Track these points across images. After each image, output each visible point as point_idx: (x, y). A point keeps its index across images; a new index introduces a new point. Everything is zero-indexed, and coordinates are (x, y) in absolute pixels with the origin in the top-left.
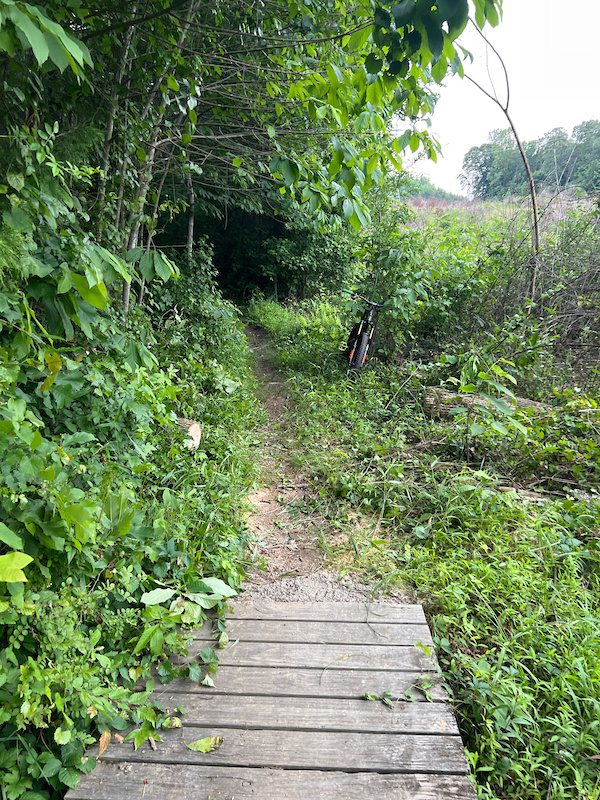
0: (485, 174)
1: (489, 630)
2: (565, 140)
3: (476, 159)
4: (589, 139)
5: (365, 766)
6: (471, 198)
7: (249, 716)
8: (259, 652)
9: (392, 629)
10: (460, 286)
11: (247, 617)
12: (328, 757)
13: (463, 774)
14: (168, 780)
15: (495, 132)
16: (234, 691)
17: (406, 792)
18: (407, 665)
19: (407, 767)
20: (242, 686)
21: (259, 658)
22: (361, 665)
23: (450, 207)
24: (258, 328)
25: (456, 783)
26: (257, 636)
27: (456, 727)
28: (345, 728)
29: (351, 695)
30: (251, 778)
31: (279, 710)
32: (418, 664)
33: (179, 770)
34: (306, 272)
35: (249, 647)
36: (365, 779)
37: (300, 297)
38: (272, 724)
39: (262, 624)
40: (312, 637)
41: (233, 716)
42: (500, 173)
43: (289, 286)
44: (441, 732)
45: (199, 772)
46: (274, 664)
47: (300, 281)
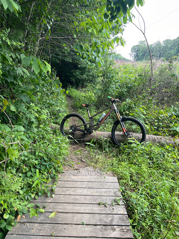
0: (137, 54)
1: (136, 184)
2: (160, 45)
3: (135, 49)
4: (167, 45)
5: (99, 224)
6: (133, 60)
7: (64, 209)
8: (68, 190)
9: (108, 184)
10: (130, 85)
11: (65, 180)
12: (88, 221)
13: (128, 226)
14: (39, 228)
15: (141, 41)
16: (60, 202)
17: (111, 231)
18: (112, 194)
19: (112, 224)
20: (63, 200)
21: (68, 192)
22: (98, 194)
23: (127, 63)
24: (70, 96)
25: (126, 228)
26: (68, 186)
27: (126, 212)
28: (93, 213)
29: (95, 203)
30: (65, 227)
31: (74, 207)
32: (115, 194)
33: (43, 225)
34: (84, 80)
35: (65, 189)
36: (99, 227)
37: (82, 87)
38: (72, 211)
39: (69, 182)
40: (84, 186)
41: (60, 209)
42: (142, 54)
43: (79, 84)
44: (122, 214)
45: (49, 226)
46: (72, 194)
47: (82, 83)
